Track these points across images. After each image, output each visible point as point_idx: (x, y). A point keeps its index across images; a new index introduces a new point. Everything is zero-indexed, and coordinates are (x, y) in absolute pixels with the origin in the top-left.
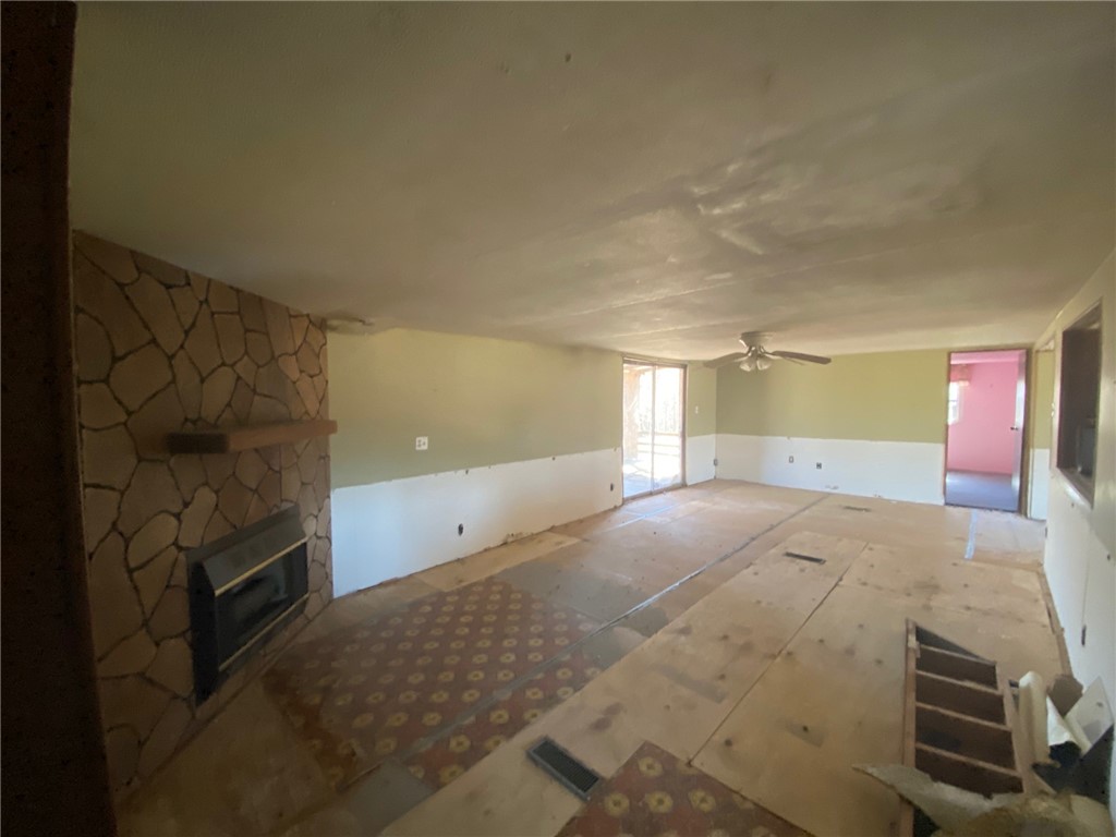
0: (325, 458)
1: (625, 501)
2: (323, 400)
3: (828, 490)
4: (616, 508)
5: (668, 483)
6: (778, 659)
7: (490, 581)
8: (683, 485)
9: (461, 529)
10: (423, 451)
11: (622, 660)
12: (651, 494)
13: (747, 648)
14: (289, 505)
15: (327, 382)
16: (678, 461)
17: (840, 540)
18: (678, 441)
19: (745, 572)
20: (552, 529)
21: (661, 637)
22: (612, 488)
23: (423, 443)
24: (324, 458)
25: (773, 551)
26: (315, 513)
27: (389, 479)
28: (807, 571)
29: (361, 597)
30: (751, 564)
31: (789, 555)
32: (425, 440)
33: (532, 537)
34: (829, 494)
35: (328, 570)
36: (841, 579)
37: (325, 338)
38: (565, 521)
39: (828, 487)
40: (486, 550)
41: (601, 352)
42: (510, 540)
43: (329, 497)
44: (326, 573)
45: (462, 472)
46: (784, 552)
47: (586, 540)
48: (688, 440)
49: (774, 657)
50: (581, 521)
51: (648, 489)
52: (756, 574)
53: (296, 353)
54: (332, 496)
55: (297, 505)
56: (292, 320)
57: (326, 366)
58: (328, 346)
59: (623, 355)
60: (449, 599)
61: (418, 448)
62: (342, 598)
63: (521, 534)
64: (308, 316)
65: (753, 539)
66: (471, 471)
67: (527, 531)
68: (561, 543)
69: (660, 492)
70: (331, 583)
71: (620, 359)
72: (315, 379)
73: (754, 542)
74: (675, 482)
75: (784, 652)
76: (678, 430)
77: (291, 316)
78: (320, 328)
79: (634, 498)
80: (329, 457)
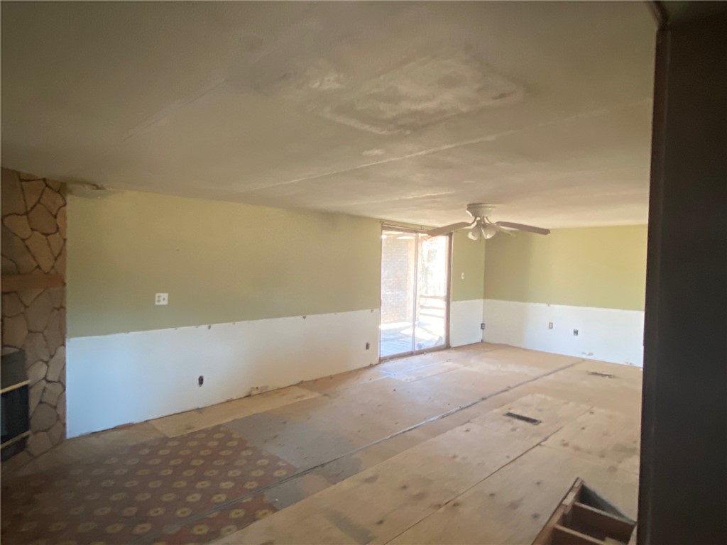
0: (61, 308)
1: (381, 360)
2: (60, 255)
3: (584, 356)
4: (371, 366)
5: (431, 345)
6: (442, 509)
7: (217, 429)
8: (447, 347)
9: (201, 381)
10: (163, 306)
11: (297, 504)
12: (411, 354)
13: (420, 497)
14: (12, 350)
15: (65, 240)
16: (443, 322)
17: (567, 403)
18: (443, 304)
19: (459, 428)
20: (301, 384)
21: (345, 485)
22: (367, 347)
23: (163, 299)
24: (58, 309)
25: (496, 411)
26: (46, 359)
27: (127, 331)
28: (518, 430)
29: (93, 439)
30: (469, 422)
31: (510, 415)
32: (165, 296)
33: (279, 391)
34: (584, 360)
35: (60, 413)
36: (546, 439)
37: (64, 199)
38: (315, 377)
39: (584, 353)
40: (228, 401)
41: (356, 219)
42: (255, 392)
43: (64, 345)
44: (58, 415)
45: (205, 327)
46: (506, 412)
47: (325, 395)
48: (452, 304)
49: (440, 506)
50: (331, 377)
51: (409, 349)
52: (467, 431)
53: (27, 213)
54: (67, 343)
55: (22, 352)
56: (23, 183)
57: (65, 225)
58: (68, 208)
59: (382, 222)
60: (170, 444)
61: (157, 303)
62: (73, 439)
63: (267, 387)
64: (44, 180)
65: (483, 399)
66: (213, 326)
67: (273, 385)
68: (302, 396)
69: (421, 353)
70: (64, 425)
71: (380, 225)
72: (49, 237)
73: (484, 402)
74: (438, 345)
75: (452, 503)
76: (443, 293)
77: (22, 180)
78: (59, 192)
79: (393, 358)
80: (63, 308)
